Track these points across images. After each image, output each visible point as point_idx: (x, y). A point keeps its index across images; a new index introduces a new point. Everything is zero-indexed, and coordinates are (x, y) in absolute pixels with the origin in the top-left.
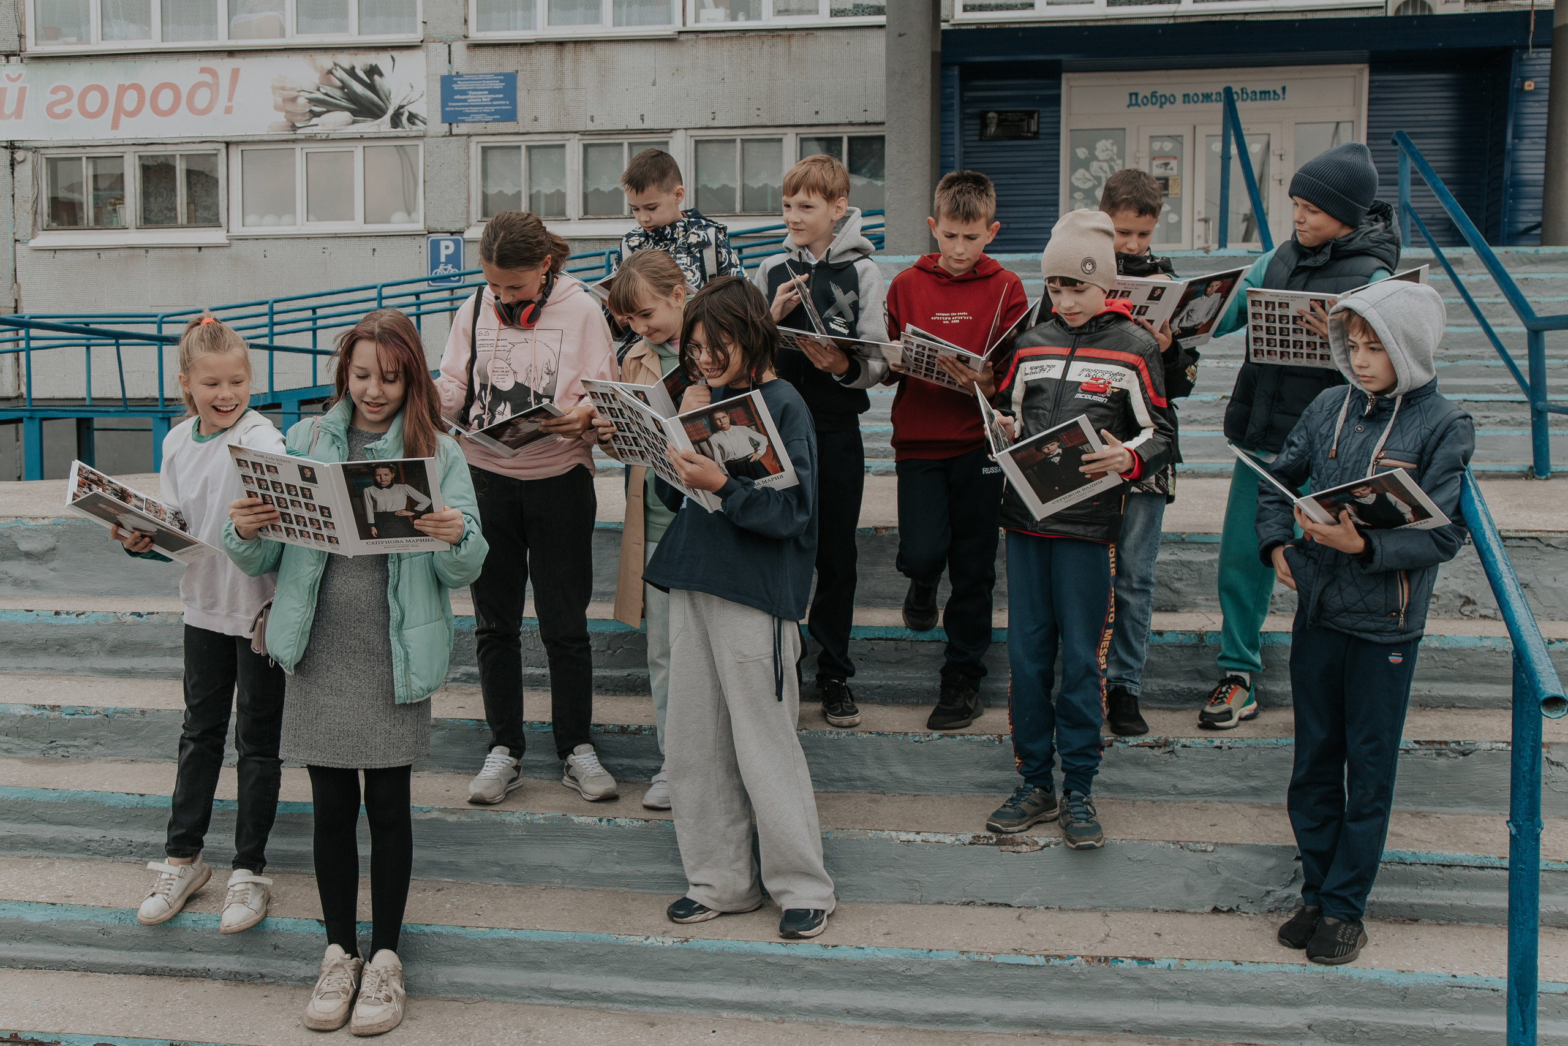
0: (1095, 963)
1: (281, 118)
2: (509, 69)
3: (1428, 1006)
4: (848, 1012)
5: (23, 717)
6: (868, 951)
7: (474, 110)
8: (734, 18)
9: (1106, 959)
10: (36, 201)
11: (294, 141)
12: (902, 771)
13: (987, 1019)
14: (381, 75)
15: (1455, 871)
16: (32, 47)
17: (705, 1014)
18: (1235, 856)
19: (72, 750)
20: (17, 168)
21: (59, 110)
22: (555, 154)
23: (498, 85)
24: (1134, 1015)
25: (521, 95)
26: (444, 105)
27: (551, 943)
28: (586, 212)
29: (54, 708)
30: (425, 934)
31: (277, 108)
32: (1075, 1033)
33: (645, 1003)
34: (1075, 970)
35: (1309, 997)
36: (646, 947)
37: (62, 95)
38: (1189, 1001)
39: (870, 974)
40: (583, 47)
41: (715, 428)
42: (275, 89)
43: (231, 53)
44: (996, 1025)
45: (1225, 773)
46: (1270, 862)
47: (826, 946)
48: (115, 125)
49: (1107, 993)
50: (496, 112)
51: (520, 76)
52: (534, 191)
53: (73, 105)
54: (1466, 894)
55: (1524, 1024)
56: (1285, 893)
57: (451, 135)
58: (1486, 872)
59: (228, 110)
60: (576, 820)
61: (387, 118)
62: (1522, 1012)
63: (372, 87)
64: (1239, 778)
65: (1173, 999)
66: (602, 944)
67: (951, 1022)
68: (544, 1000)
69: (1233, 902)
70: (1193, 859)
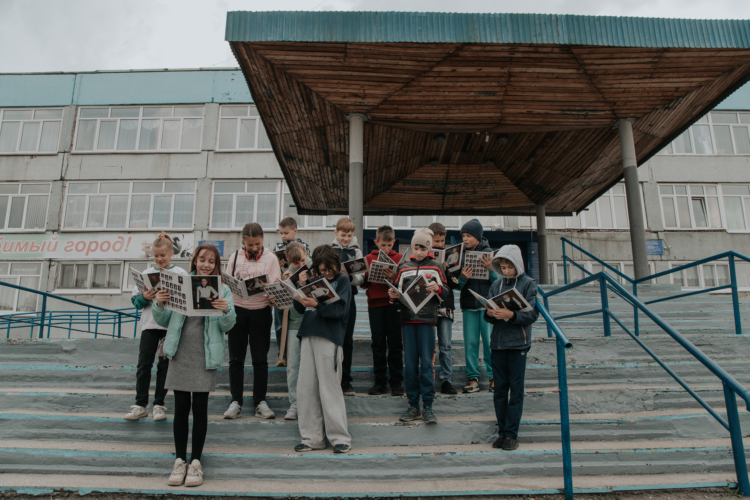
0: (437, 455)
1: (144, 253)
2: (221, 240)
3: (538, 461)
4: (357, 477)
6: (364, 455)
9: (441, 453)
10: (56, 278)
11: (147, 261)
12: (369, 409)
13: (403, 476)
14: (179, 240)
15: (542, 425)
16: (62, 229)
17: (308, 480)
18: (477, 425)
19: (80, 409)
20: (51, 268)
21: (68, 249)
24: (450, 472)
25: (225, 248)
27: (255, 458)
29: (75, 394)
30: (210, 457)
31: (143, 250)
32: (432, 479)
33: (288, 478)
34: (431, 457)
35: (504, 461)
36: (288, 458)
37: (70, 244)
38: (467, 466)
39: (364, 463)
41: (312, 290)
42: (143, 244)
43: (129, 232)
44: (406, 478)
45: (471, 405)
46: (489, 426)
47: (350, 455)
48: (87, 254)
49: (442, 465)
51: (225, 242)
53: (74, 247)
54: (545, 432)
55: (567, 450)
56: (493, 436)
58: (551, 425)
59: (126, 250)
60: (262, 422)
61: (180, 254)
62: (566, 446)
63: (175, 244)
64: (476, 407)
65: (462, 465)
66: (273, 458)
67: (392, 478)
68: (252, 479)
69: (478, 440)
70: (465, 427)
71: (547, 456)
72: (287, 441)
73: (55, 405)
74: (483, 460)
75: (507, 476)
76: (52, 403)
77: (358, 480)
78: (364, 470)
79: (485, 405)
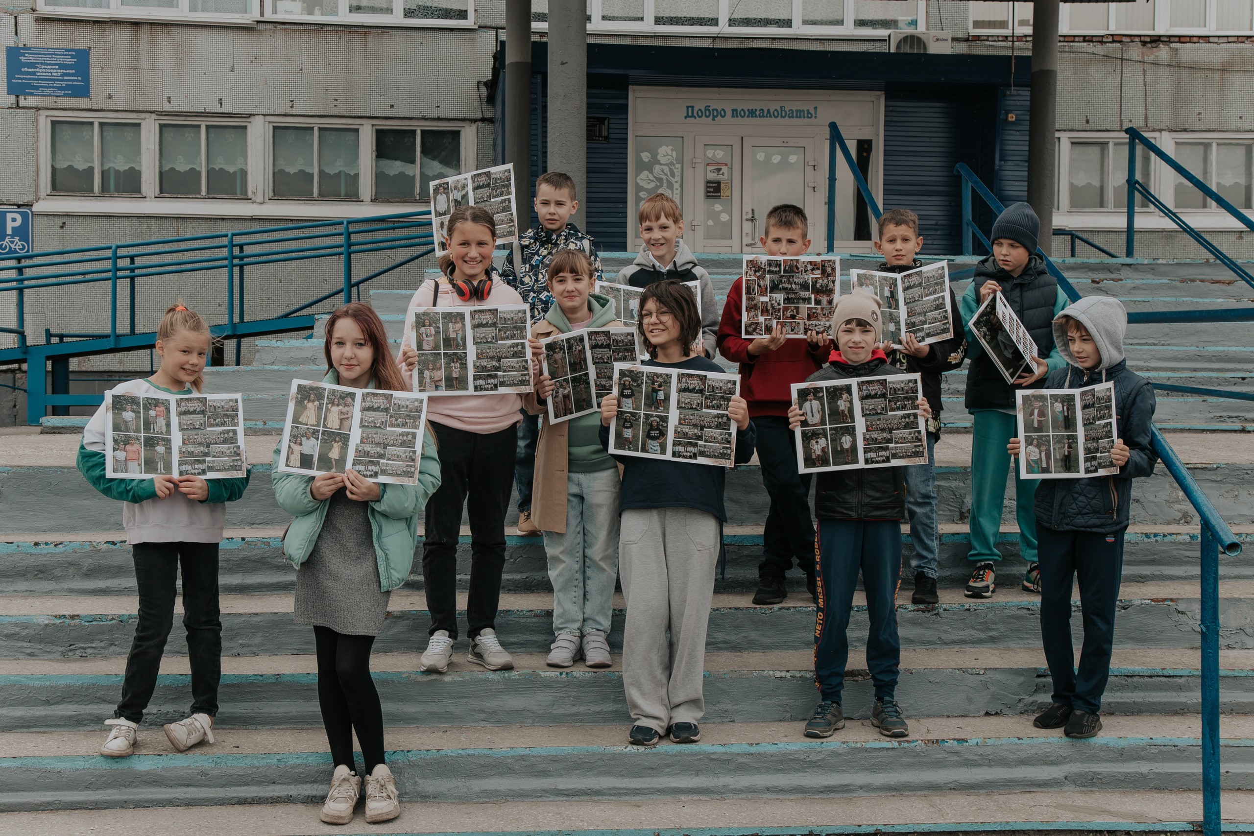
0: (930, 744)
2: (81, 45)
3: (1135, 759)
4: (768, 789)
5: (47, 625)
6: (781, 745)
7: (44, 83)
8: (311, 13)
9: (937, 741)
12: (753, 635)
13: (861, 787)
15: (1135, 679)
17: (669, 798)
18: (998, 676)
19: (90, 651)
22: (129, 134)
23: (69, 61)
24: (956, 778)
25: (95, 72)
26: (10, 76)
27: (556, 756)
28: (161, 192)
29: (73, 617)
30: (462, 756)
32: (919, 793)
33: (625, 794)
34: (918, 749)
35: (1065, 758)
36: (626, 754)
38: (990, 766)
39: (781, 762)
40: (159, 28)
44: (867, 791)
45: (973, 628)
46: (1021, 679)
47: (752, 744)
49: (939, 764)
50: (67, 87)
51: (93, 54)
52: (106, 168)
54: (1142, 694)
55: (1213, 749)
56: (1031, 700)
57: (18, 106)
58: (1154, 679)
60: (543, 674)
62: (1212, 741)
64: (982, 631)
65: (980, 765)
66: (594, 754)
67: (837, 792)
68: (552, 798)
69: (998, 707)
70: (972, 680)
71: (1154, 750)
72: (599, 713)
73: (25, 644)
74: (1023, 755)
75: (1072, 788)
76: (18, 640)
77: (769, 796)
78: (780, 775)
79: (1002, 627)
